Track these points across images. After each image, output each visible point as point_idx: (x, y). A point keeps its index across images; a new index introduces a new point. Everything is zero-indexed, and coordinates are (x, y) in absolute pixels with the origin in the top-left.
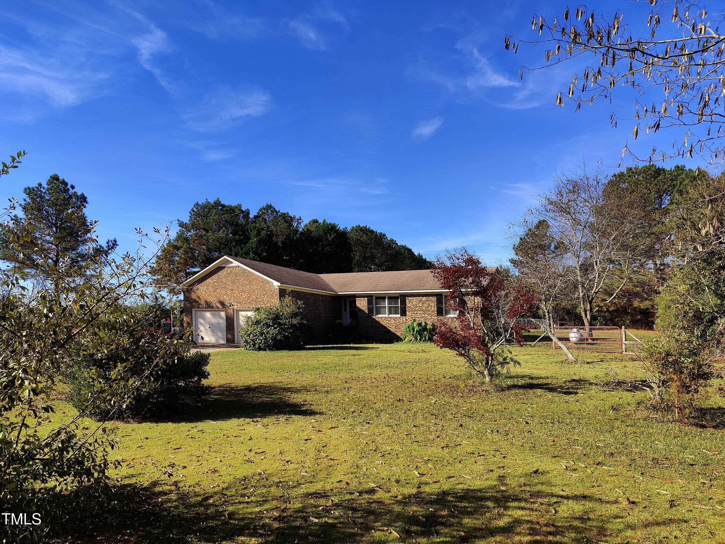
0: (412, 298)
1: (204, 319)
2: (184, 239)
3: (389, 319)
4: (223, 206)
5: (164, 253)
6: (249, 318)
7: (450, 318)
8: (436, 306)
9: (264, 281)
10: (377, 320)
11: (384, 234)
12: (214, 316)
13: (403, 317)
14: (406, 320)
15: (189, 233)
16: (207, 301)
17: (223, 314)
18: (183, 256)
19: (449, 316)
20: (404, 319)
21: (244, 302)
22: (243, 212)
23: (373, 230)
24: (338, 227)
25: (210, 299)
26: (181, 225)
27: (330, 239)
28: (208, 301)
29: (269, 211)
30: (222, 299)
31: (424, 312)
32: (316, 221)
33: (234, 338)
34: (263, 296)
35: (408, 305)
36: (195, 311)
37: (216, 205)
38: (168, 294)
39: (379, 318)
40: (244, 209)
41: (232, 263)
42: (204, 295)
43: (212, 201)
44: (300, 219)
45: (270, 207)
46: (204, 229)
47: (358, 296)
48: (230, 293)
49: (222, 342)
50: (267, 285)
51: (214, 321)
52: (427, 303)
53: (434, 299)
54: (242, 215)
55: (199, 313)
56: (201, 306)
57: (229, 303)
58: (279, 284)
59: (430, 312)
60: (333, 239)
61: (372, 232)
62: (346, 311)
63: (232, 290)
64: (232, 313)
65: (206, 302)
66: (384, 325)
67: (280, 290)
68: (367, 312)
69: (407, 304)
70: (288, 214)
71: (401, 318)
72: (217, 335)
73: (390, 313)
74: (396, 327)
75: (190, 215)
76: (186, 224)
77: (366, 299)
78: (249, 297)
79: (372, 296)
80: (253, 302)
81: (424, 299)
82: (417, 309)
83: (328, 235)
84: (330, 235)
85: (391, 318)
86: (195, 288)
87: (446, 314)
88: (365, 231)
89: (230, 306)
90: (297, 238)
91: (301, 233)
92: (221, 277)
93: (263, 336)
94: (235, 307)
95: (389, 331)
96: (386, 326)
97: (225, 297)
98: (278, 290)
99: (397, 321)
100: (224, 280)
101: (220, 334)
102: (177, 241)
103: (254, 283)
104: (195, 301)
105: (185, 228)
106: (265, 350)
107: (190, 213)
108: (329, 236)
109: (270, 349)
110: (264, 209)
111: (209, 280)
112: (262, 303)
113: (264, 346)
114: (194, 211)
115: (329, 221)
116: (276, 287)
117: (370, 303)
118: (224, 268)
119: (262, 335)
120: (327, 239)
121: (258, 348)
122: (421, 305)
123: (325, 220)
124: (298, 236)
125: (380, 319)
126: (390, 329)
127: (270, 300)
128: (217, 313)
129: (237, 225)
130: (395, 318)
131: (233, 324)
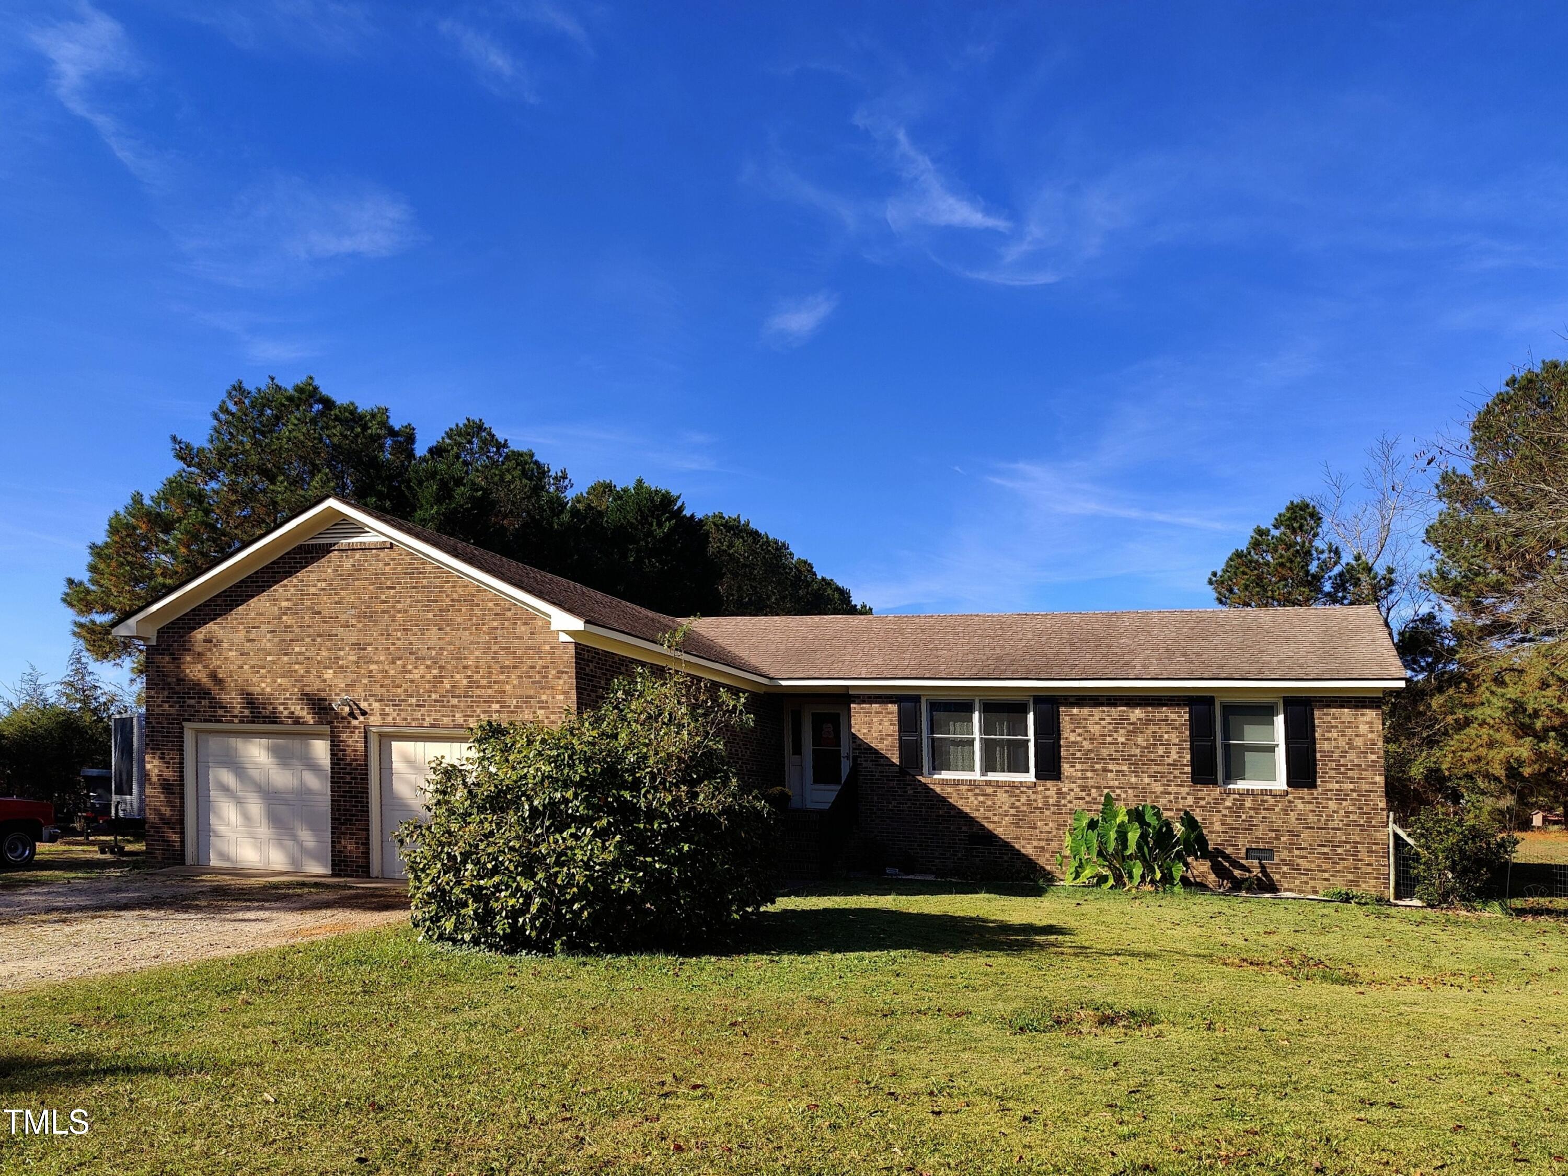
0: (1086, 711)
1: (238, 768)
2: (191, 495)
3: (989, 790)
4: (328, 403)
5: (116, 538)
6: (450, 773)
7: (1250, 793)
8: (1187, 745)
9: (505, 608)
10: (938, 790)
11: (784, 545)
12: (283, 758)
13: (1049, 784)
14: (1059, 793)
15: (213, 485)
16: (250, 689)
17: (321, 749)
18: (183, 550)
19: (1241, 785)
20: (1052, 791)
21: (413, 701)
22: (392, 432)
23: (757, 532)
24: (679, 504)
25: (263, 686)
26: (185, 453)
27: (659, 533)
28: (256, 690)
29: (475, 440)
30: (314, 685)
31: (1136, 766)
32: (608, 488)
33: (367, 854)
34: (502, 677)
35: (1069, 734)
36: (198, 731)
37: (304, 397)
38: (134, 676)
39: (945, 783)
40: (396, 423)
41: (360, 529)
42: (233, 667)
43: (289, 383)
44: (564, 477)
45: (480, 427)
46: (263, 472)
47: (858, 696)
48: (354, 658)
49: (318, 869)
50: (522, 629)
51: (282, 778)
52: (1149, 732)
53: (1181, 716)
54: (389, 442)
55: (214, 744)
56: (221, 712)
57: (345, 703)
58: (577, 624)
59: (1159, 768)
60: (667, 536)
61: (755, 535)
62: (797, 750)
63: (359, 647)
64: (360, 746)
65: (251, 701)
66: (967, 810)
67: (580, 650)
68: (896, 760)
69: (1065, 734)
70: (532, 455)
71: (1040, 789)
72: (294, 837)
73: (989, 766)
74: (1019, 820)
75: (215, 423)
76: (201, 450)
77: (893, 708)
78: (439, 680)
79: (916, 699)
80: (455, 701)
81: (1137, 713)
82: (1104, 752)
83: (651, 525)
84: (660, 525)
85: (998, 785)
86: (200, 634)
87: (1230, 777)
88: (735, 529)
89: (352, 714)
90: (562, 525)
91: (575, 512)
92: (312, 590)
93: (541, 875)
94: (374, 720)
95: (989, 838)
96: (975, 814)
97: (329, 674)
98: (572, 650)
99: (1023, 799)
100: (326, 605)
101: (307, 838)
102: (167, 501)
103: (459, 620)
104: (203, 693)
105: (199, 466)
106: (545, 948)
107: (216, 417)
108: (655, 527)
109: (572, 948)
110: (460, 434)
111: (259, 604)
112: (496, 707)
113: (541, 931)
114: (227, 412)
115: (653, 483)
116: (564, 638)
117: (907, 724)
118: (326, 550)
119: (529, 874)
120: (650, 533)
121: (505, 937)
122: (1122, 739)
123: (640, 481)
124: (565, 517)
125: (949, 790)
126: (990, 826)
127: (532, 692)
128: (294, 744)
129: (374, 463)
130: (1012, 785)
131: (365, 792)
